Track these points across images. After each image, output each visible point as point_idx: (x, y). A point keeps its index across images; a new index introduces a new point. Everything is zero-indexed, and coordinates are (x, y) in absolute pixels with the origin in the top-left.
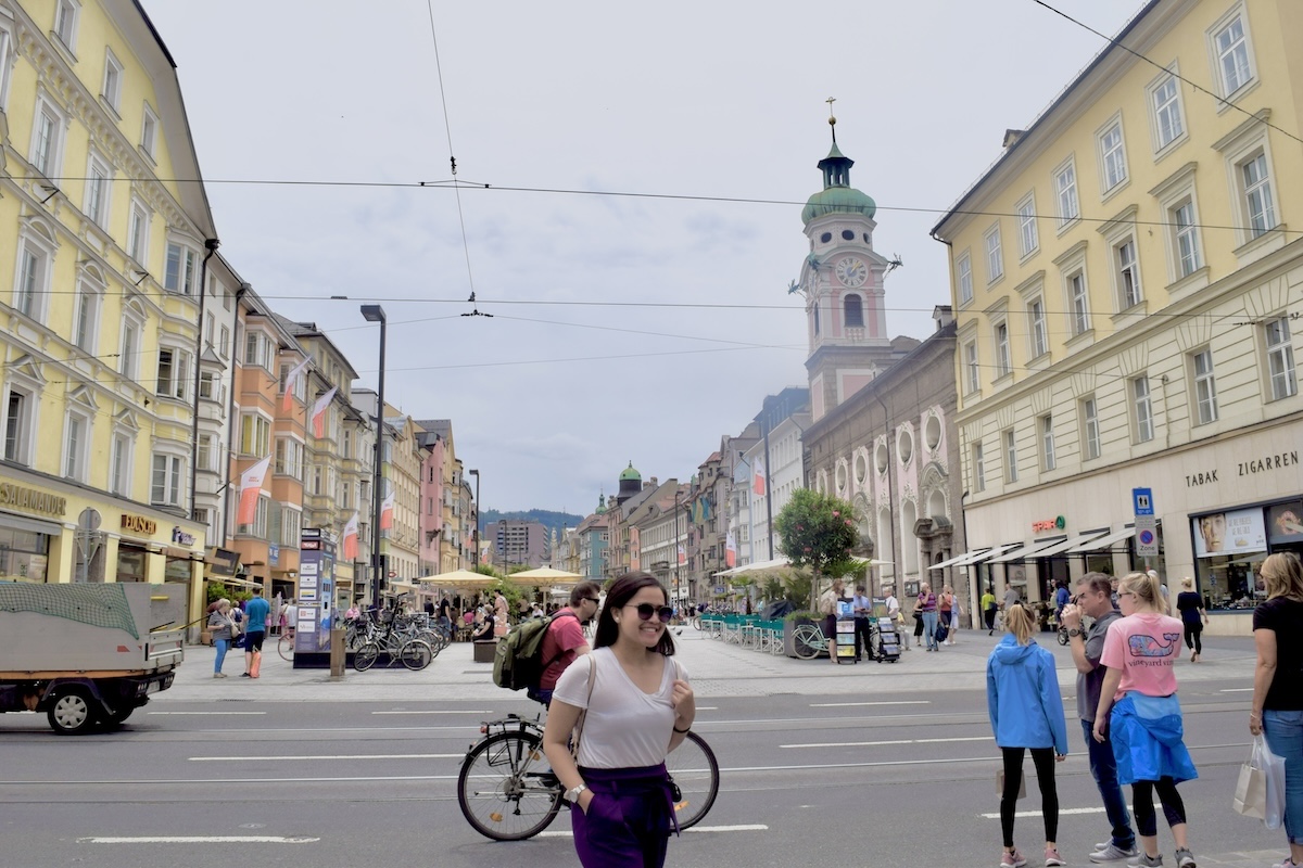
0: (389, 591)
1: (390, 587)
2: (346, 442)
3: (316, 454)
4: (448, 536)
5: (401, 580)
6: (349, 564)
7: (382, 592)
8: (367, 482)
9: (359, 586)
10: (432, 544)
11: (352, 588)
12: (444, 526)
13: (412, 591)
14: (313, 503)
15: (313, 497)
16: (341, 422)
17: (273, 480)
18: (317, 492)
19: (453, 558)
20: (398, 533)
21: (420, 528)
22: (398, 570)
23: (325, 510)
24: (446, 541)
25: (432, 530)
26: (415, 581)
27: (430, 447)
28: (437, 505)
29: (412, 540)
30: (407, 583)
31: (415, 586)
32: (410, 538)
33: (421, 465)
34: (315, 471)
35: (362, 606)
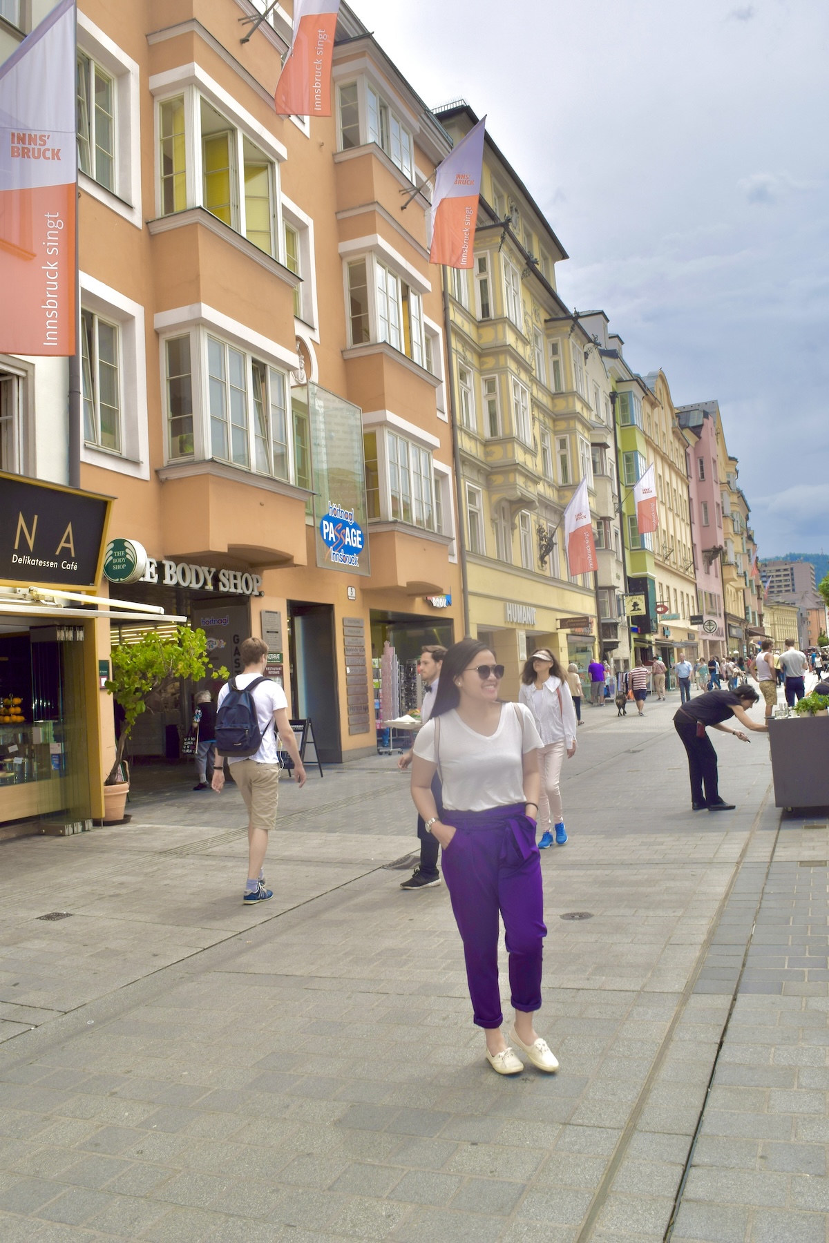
0: (658, 636)
1: (660, 630)
2: (556, 364)
3: (482, 353)
4: (731, 558)
5: (676, 617)
6: (584, 589)
7: (648, 637)
8: (604, 446)
9: (608, 629)
10: (712, 568)
11: (594, 631)
12: (726, 543)
13: (691, 635)
14: (487, 454)
15: (486, 444)
16: (541, 325)
17: (345, 361)
18: (494, 430)
19: (737, 590)
20: (664, 547)
21: (693, 545)
22: (669, 601)
23: (515, 467)
24: (730, 565)
25: (710, 547)
26: (696, 620)
27: (697, 430)
28: (715, 514)
29: (685, 560)
30: (684, 624)
31: (695, 628)
32: (681, 557)
33: (687, 455)
34: (484, 390)
35: (617, 661)
